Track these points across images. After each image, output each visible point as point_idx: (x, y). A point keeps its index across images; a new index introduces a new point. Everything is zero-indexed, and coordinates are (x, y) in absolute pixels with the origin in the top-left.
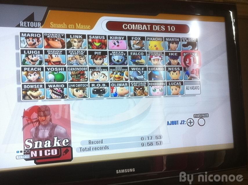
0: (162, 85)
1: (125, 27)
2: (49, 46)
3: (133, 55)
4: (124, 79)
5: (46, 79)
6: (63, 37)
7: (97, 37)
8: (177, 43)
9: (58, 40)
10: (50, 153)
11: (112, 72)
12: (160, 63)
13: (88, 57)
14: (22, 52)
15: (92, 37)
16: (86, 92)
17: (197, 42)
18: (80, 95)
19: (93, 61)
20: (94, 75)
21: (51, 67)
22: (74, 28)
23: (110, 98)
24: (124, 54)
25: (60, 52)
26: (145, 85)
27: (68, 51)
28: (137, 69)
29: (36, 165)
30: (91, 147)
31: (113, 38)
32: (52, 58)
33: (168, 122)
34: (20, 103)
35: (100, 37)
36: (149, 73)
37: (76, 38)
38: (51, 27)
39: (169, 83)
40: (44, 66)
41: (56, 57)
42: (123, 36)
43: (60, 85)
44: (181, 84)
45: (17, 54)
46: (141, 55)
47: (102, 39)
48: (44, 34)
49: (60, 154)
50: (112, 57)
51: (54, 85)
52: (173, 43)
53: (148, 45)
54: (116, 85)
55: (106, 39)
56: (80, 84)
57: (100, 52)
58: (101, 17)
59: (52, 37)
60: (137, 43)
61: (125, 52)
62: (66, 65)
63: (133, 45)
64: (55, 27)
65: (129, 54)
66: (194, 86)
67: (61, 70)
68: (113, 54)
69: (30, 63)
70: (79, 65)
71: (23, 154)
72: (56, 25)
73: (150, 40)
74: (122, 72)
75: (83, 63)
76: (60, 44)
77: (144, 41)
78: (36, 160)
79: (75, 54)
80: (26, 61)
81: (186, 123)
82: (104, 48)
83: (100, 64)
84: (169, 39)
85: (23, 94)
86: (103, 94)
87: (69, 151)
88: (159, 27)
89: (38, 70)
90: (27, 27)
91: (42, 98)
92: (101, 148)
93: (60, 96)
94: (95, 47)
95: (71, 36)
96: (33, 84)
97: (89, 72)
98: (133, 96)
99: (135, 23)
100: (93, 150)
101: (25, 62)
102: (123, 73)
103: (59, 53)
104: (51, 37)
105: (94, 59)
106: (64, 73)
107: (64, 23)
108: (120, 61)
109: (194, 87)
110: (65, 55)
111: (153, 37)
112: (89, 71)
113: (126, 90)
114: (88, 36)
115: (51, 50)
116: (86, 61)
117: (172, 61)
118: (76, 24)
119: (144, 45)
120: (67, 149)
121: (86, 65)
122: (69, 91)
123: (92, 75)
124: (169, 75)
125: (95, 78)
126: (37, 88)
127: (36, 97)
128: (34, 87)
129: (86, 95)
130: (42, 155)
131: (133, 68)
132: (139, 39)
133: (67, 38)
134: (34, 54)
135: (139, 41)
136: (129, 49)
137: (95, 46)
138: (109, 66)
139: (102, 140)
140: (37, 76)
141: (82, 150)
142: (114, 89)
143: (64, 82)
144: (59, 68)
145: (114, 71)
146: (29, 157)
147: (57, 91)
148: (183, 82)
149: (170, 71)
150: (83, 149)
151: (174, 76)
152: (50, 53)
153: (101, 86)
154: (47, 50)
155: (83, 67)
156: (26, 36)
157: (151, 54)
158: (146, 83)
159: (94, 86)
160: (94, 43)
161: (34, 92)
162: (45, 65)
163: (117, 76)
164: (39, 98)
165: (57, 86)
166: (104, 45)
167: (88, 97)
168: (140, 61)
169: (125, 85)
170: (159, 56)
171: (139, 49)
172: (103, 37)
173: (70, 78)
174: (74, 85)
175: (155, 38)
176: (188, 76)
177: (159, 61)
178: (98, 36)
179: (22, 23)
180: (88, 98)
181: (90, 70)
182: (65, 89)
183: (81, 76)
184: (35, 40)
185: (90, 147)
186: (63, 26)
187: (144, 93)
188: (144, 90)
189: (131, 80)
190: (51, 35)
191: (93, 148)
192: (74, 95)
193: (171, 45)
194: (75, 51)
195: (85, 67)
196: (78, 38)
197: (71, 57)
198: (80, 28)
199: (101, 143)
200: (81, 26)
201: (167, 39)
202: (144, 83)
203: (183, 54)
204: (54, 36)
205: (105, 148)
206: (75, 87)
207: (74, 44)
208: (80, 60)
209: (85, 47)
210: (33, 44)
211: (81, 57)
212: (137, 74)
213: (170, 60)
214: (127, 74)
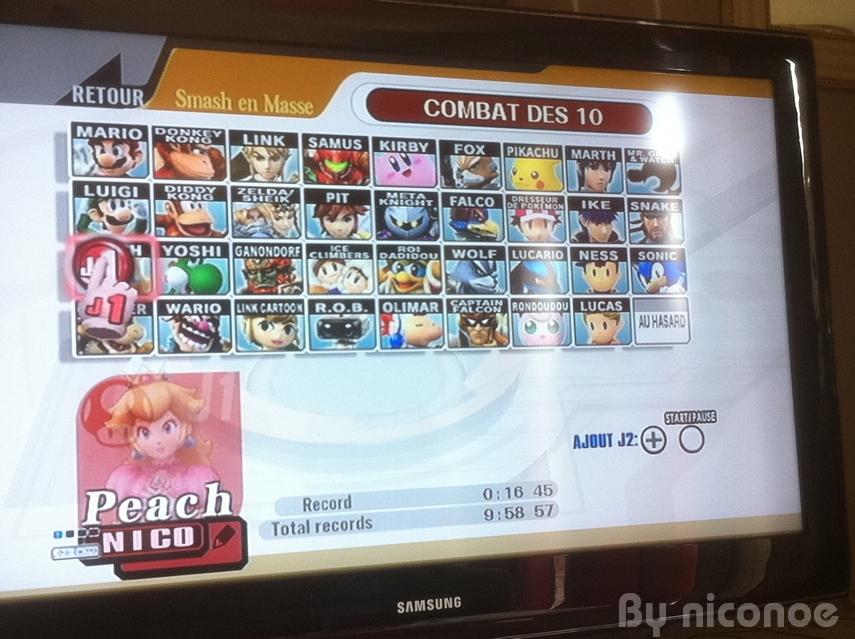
0: (556, 311)
1: (433, 108)
2: (170, 170)
4: (427, 289)
6: (220, 140)
7: (335, 141)
8: (609, 165)
9: (202, 152)
10: (169, 540)
11: (386, 264)
12: (552, 235)
13: (305, 210)
14: (78, 190)
15: (318, 142)
16: (296, 331)
17: (677, 166)
18: (274, 342)
19: (322, 223)
20: (325, 272)
21: (176, 244)
22: (256, 109)
23: (377, 351)
24: (426, 203)
25: (207, 192)
27: (235, 190)
28: (472, 254)
29: (118, 579)
30: (311, 523)
31: (389, 145)
32: (180, 211)
33: (577, 438)
34: (67, 366)
35: (344, 140)
36: (513, 268)
37: (262, 143)
38: (178, 104)
39: (582, 303)
40: (151, 238)
41: (195, 210)
42: (423, 141)
43: (206, 306)
44: (621, 308)
45: (61, 198)
46: (485, 207)
47: (352, 149)
48: (154, 128)
49: (202, 544)
50: (385, 210)
51: (186, 305)
52: (594, 168)
53: (511, 173)
54: (400, 307)
55: (368, 150)
56: (275, 304)
57: (345, 195)
58: (350, 74)
59: (182, 139)
60: (474, 166)
61: (432, 196)
62: (230, 235)
63: (459, 170)
64: (192, 105)
65: (446, 203)
66: (666, 316)
67: (212, 254)
68: (391, 201)
69: (105, 228)
70: (271, 237)
71: (74, 540)
72: (195, 99)
73: (518, 157)
74: (421, 264)
75: (286, 229)
76: (210, 165)
77: (495, 160)
78: (123, 562)
79: (261, 200)
80: (90, 220)
81: (640, 443)
82: (360, 182)
83: (345, 236)
84: (582, 154)
85: (77, 334)
86: (352, 337)
87: (234, 532)
88: (549, 111)
90: (97, 105)
91: (143, 350)
92: (345, 526)
93: (208, 345)
94: (328, 177)
95: (245, 136)
97: (307, 263)
98: (457, 347)
99: (467, 98)
100: (317, 531)
101: (87, 224)
102: (424, 268)
104: (178, 139)
105: (325, 218)
106: (220, 264)
107: (223, 94)
108: (414, 224)
109: (668, 320)
110: (224, 203)
111: (527, 146)
112: (308, 257)
113: (434, 325)
114: (306, 137)
115: (176, 186)
116: (296, 224)
117: (592, 228)
118: (264, 99)
119: (498, 171)
120: (228, 526)
121: (297, 238)
122: (236, 326)
123: (316, 272)
124: (580, 274)
125: (327, 282)
127: (122, 347)
129: (295, 342)
130: (140, 548)
131: (459, 251)
132: (481, 150)
133: (231, 144)
135: (478, 158)
136: (446, 183)
137: (327, 174)
138: (375, 243)
139: (350, 497)
141: (280, 530)
142: (392, 320)
143: (221, 294)
144: (204, 248)
145: (394, 260)
146: (96, 554)
147: (195, 327)
148: (628, 300)
149: (583, 263)
150: (282, 528)
151: (598, 278)
153: (349, 311)
154: (163, 185)
155: (287, 245)
156: (91, 136)
157: (519, 204)
158: (501, 303)
159: (324, 311)
160: (324, 166)
162: (156, 235)
163: (402, 277)
164: (133, 349)
165: (198, 308)
166: (358, 169)
167: (304, 347)
168: (481, 227)
169: (429, 308)
170: (547, 212)
171: (479, 186)
172: (355, 142)
173: (242, 284)
174: (255, 307)
175: (533, 150)
176: (648, 281)
177: (546, 226)
178: (338, 140)
179: (78, 90)
180: (303, 352)
181: (311, 255)
182: (224, 319)
183: (278, 274)
184: (123, 150)
185: (308, 522)
186: (221, 103)
187: (494, 336)
188: (496, 325)
189: (452, 291)
190: (176, 132)
191: (317, 525)
192: (254, 340)
193: (589, 172)
194: (260, 190)
195: (295, 245)
196: (269, 143)
197: (248, 211)
198: (277, 111)
199: (345, 506)
200: (282, 104)
201: (576, 152)
202: (497, 302)
203: (629, 206)
204: (188, 137)
205: (360, 525)
206: (259, 314)
207: (255, 166)
208: (277, 219)
209: (294, 175)
210: (114, 161)
211: (278, 209)
212: (470, 270)
213: (585, 225)
214: (438, 271)
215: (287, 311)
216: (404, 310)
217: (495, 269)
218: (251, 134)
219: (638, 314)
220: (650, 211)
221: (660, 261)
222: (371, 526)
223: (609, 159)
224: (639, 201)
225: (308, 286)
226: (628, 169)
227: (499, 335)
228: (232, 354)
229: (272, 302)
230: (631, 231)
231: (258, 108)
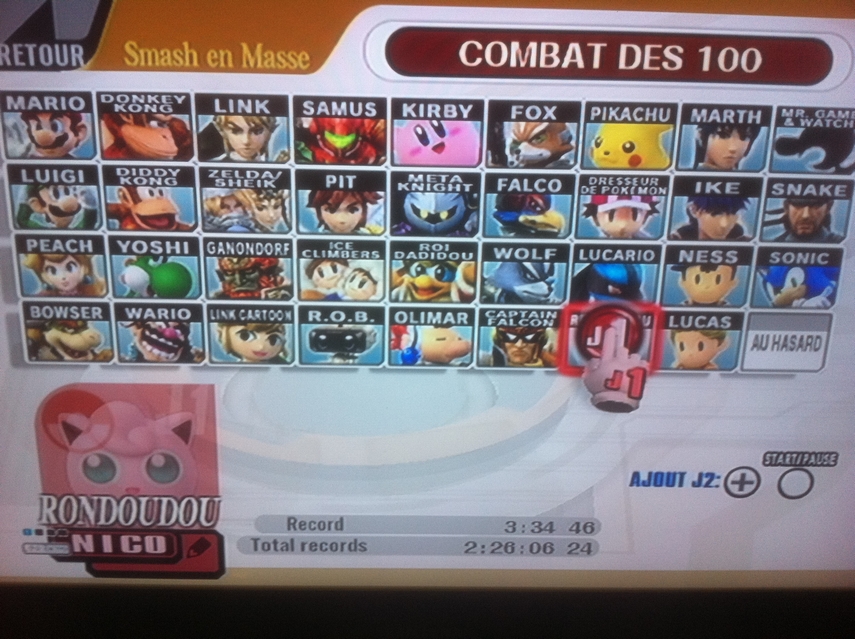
2: (121, 148)
3: (510, 189)
4: (454, 296)
5: (116, 285)
6: (184, 108)
7: (339, 106)
8: (748, 131)
9: (161, 123)
10: (140, 546)
11: (401, 265)
12: (641, 229)
13: (297, 197)
14: (15, 176)
15: (316, 107)
16: (284, 342)
18: (256, 353)
19: (319, 214)
20: (321, 274)
21: (133, 239)
22: (230, 65)
23: (384, 367)
24: (463, 188)
25: (169, 175)
26: (551, 324)
27: (204, 172)
28: (522, 254)
29: (90, 576)
30: (295, 542)
31: (416, 110)
32: (137, 199)
33: (636, 474)
34: (20, 371)
35: (352, 105)
36: (577, 272)
37: (240, 111)
39: (672, 318)
40: (103, 232)
41: (154, 198)
42: (466, 103)
43: (173, 311)
44: (729, 325)
46: (548, 192)
47: (363, 116)
48: (99, 94)
49: (176, 552)
50: (405, 198)
51: (149, 310)
52: (724, 135)
53: (593, 145)
54: (417, 317)
55: (385, 118)
56: (257, 311)
57: (351, 179)
58: (364, 8)
59: (135, 108)
60: (537, 136)
61: (473, 179)
62: (199, 229)
63: (514, 142)
64: (146, 61)
65: (491, 188)
66: (794, 337)
67: (178, 251)
68: (414, 185)
69: (48, 219)
70: (252, 231)
71: (44, 538)
73: (607, 121)
74: (449, 266)
75: (272, 221)
76: (172, 141)
77: (571, 127)
79: (239, 183)
80: (31, 211)
81: (722, 488)
82: (371, 161)
83: (349, 231)
84: (708, 116)
86: (354, 351)
87: (209, 544)
88: (654, 52)
89: (82, 250)
91: (101, 358)
92: (335, 547)
93: (176, 354)
94: (329, 155)
95: (217, 102)
96: (64, 305)
97: (298, 262)
98: (489, 366)
100: (303, 549)
101: (29, 216)
102: (453, 270)
103: (166, 181)
104: (130, 108)
105: (323, 208)
106: (189, 263)
107: (185, 45)
108: (444, 215)
109: (797, 342)
110: (192, 189)
111: (622, 105)
112: (300, 256)
113: (460, 339)
114: (299, 101)
115: (130, 168)
116: (284, 214)
117: (706, 220)
118: (241, 50)
119: (573, 143)
120: (202, 539)
121: (286, 233)
122: (209, 334)
123: (310, 273)
124: (677, 282)
125: (322, 286)
126: (80, 318)
127: (78, 354)
128: (70, 313)
129: (281, 354)
130: (110, 551)
131: (503, 250)
132: (550, 113)
133: (198, 112)
134: (61, 182)
135: (545, 125)
136: (494, 161)
137: (327, 150)
138: (388, 239)
139: (342, 519)
140: (78, 272)
141: (260, 545)
142: (406, 333)
143: (191, 298)
144: (168, 243)
145: (412, 261)
146: (67, 552)
148: (742, 314)
150: (263, 544)
151: (702, 286)
152: (127, 180)
153: (350, 320)
154: (114, 168)
155: (273, 241)
157: (599, 188)
158: (554, 316)
159: (319, 319)
160: (324, 139)
161: (72, 334)
162: (109, 229)
163: (422, 281)
164: (90, 356)
165: (163, 313)
166: (371, 143)
167: (293, 360)
168: (539, 218)
169: (456, 319)
170: (639, 198)
171: (541, 163)
172: (368, 106)
173: (216, 286)
174: (232, 314)
175: (631, 115)
176: (777, 290)
177: (635, 217)
178: (344, 105)
180: (292, 365)
181: (304, 253)
182: (194, 327)
183: (261, 275)
184: (63, 126)
185: (292, 541)
186: (183, 58)
187: (540, 355)
188: (544, 341)
189: (488, 299)
190: (127, 99)
191: (303, 545)
192: (231, 350)
193: (715, 142)
194: (237, 173)
195: (282, 241)
196: (249, 110)
197: (223, 199)
198: (259, 65)
199: (336, 528)
200: (266, 55)
201: (699, 112)
202: (549, 313)
203: (770, 188)
204: (142, 105)
205: (353, 547)
206: (237, 322)
207: (231, 142)
208: (260, 209)
209: (283, 152)
210: (54, 139)
211: (262, 196)
212: (517, 274)
213: (694, 216)
214: (472, 275)
215: (272, 319)
216: (423, 321)
217: (551, 271)
218: (224, 99)
219: (752, 334)
220: (801, 196)
221: (801, 265)
222: (365, 549)
223: (750, 121)
224: (786, 182)
225: (299, 290)
226: (777, 137)
227: (547, 355)
228: (205, 365)
229: (254, 308)
230: (765, 224)
231: (234, 62)
